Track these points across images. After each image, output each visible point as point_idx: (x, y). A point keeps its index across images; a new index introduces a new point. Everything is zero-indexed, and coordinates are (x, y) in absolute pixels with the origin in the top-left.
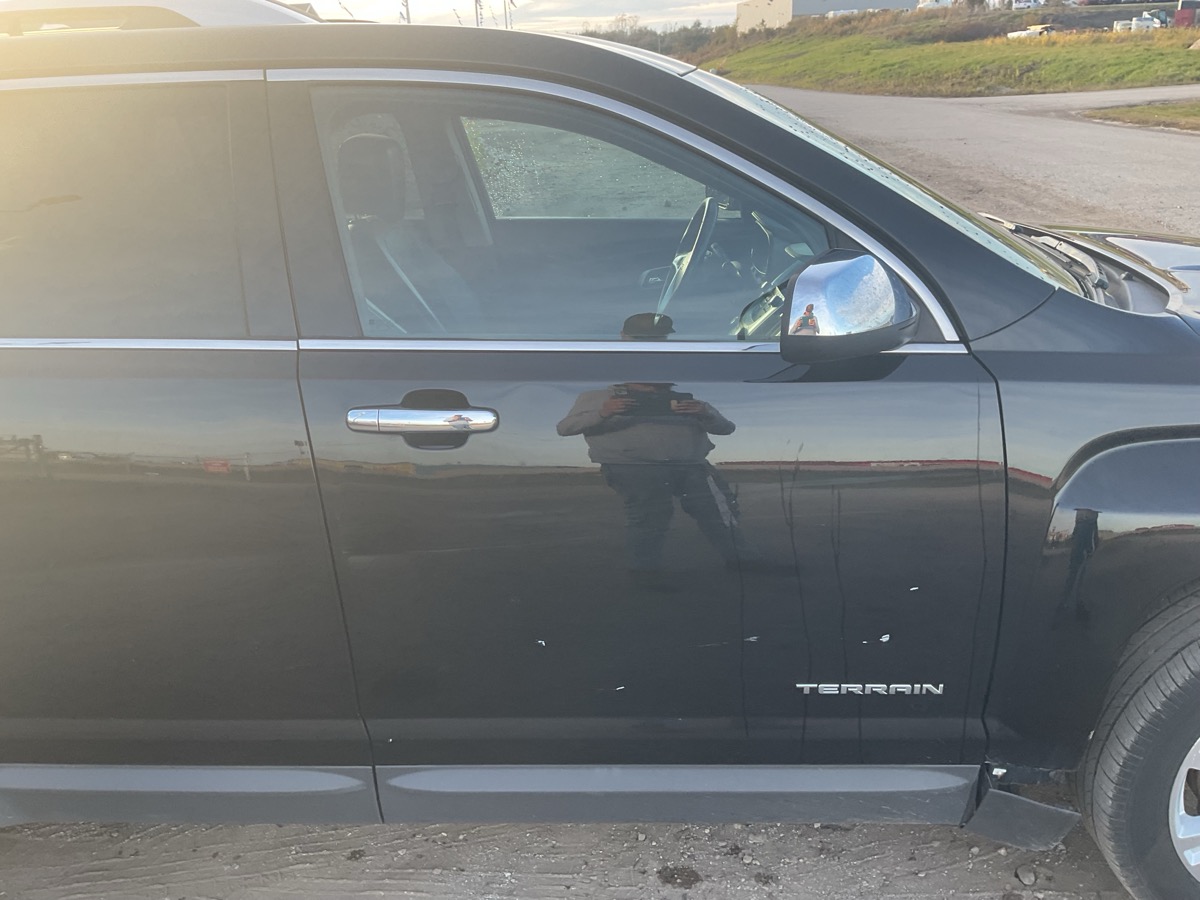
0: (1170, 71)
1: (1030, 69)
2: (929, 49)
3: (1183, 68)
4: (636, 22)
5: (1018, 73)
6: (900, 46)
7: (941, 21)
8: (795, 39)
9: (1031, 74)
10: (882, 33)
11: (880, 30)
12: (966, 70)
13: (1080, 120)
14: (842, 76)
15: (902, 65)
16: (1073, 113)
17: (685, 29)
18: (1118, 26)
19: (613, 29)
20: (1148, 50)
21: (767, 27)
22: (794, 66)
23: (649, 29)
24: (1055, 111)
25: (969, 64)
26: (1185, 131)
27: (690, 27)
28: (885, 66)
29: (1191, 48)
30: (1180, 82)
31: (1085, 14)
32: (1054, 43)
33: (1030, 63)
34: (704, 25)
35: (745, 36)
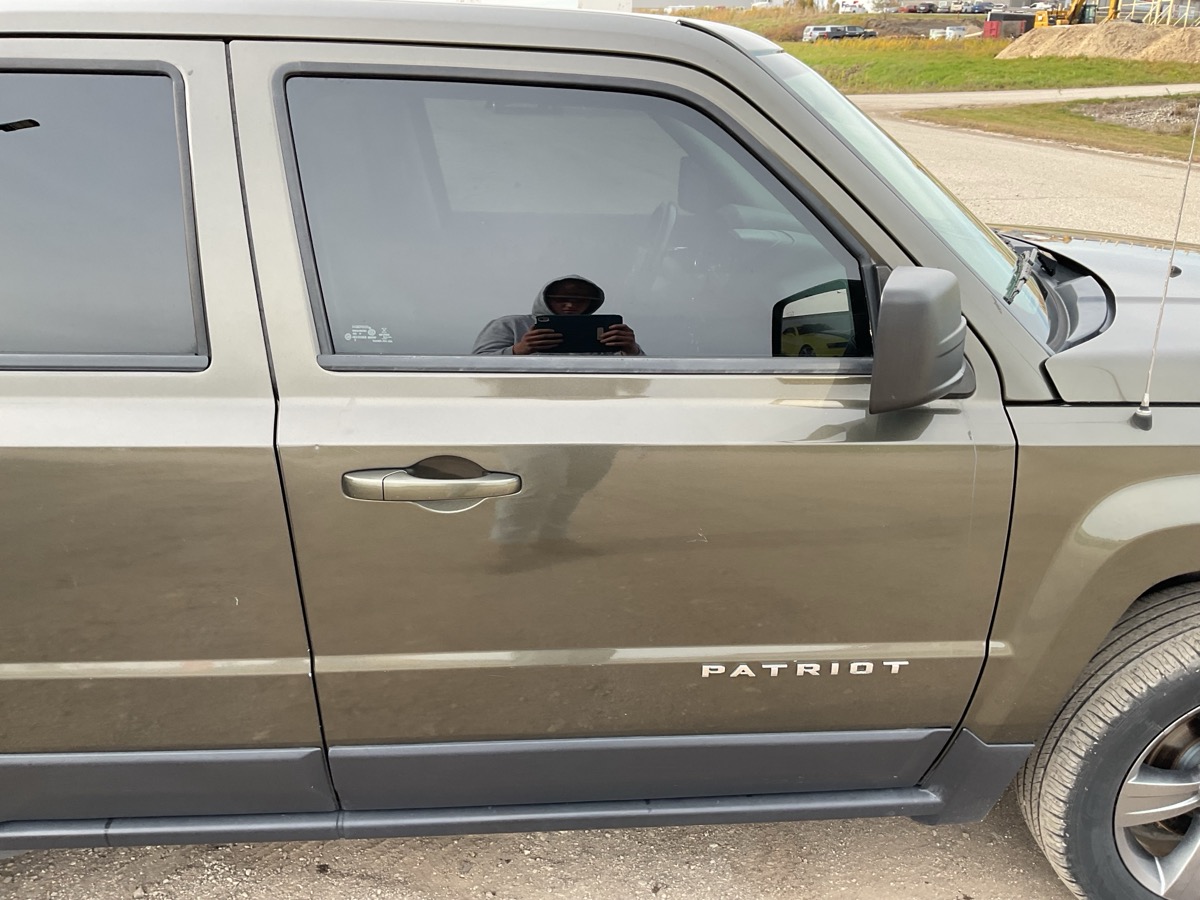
0: (978, 79)
1: (854, 71)
3: (988, 76)
5: (843, 75)
7: (773, 21)
9: (856, 75)
13: (896, 120)
16: (892, 113)
18: (934, 34)
20: (958, 58)
24: (875, 111)
26: (987, 133)
29: (997, 57)
30: (986, 88)
31: (905, 21)
32: (877, 48)
33: (854, 65)
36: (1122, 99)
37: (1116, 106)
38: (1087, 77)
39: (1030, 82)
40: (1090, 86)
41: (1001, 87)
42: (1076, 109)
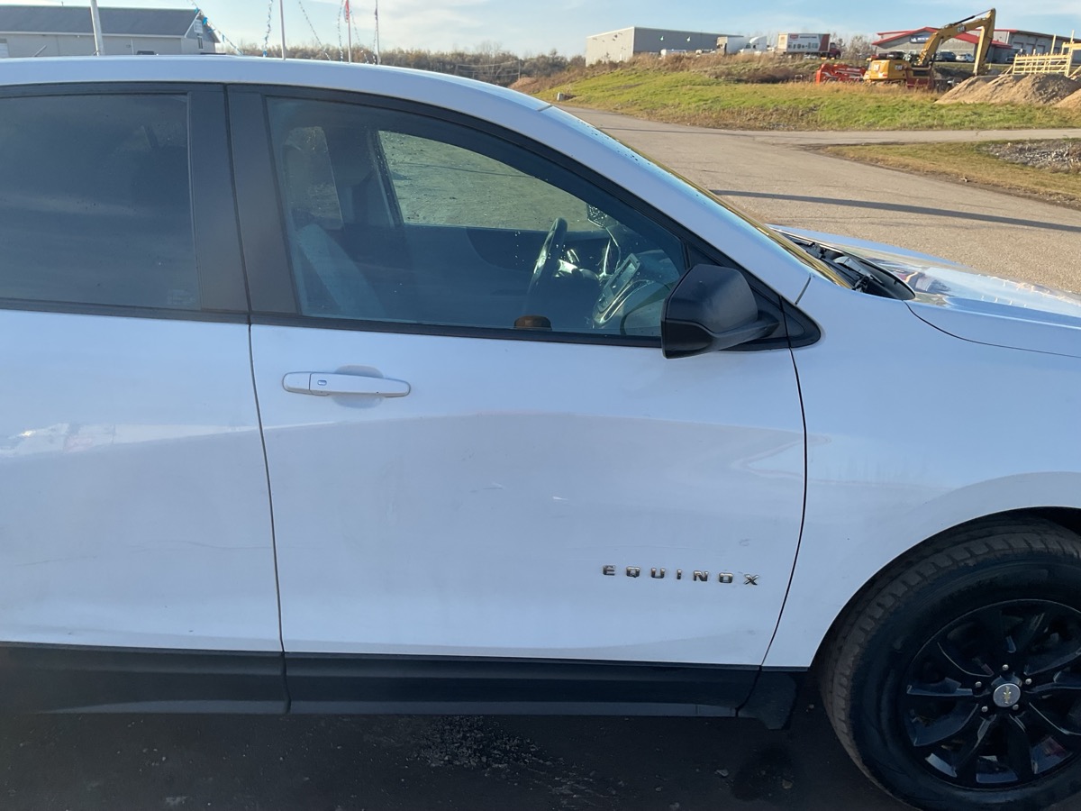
0: (912, 120)
1: (811, 110)
2: (741, 87)
3: (923, 118)
4: (498, 48)
5: (800, 113)
6: (718, 84)
7: (755, 66)
8: (634, 72)
10: (706, 72)
11: (705, 69)
12: (762, 108)
14: (665, 106)
15: (716, 100)
17: (543, 57)
19: (479, 52)
21: (611, 59)
22: (628, 96)
23: (511, 53)
25: (765, 104)
27: (547, 55)
28: (700, 100)
29: (936, 103)
30: (917, 129)
32: (838, 91)
34: (559, 54)
35: (592, 66)
36: (1025, 141)
37: (1020, 146)
38: (1009, 120)
39: (957, 124)
40: (1008, 128)
41: (930, 127)
42: (984, 148)
